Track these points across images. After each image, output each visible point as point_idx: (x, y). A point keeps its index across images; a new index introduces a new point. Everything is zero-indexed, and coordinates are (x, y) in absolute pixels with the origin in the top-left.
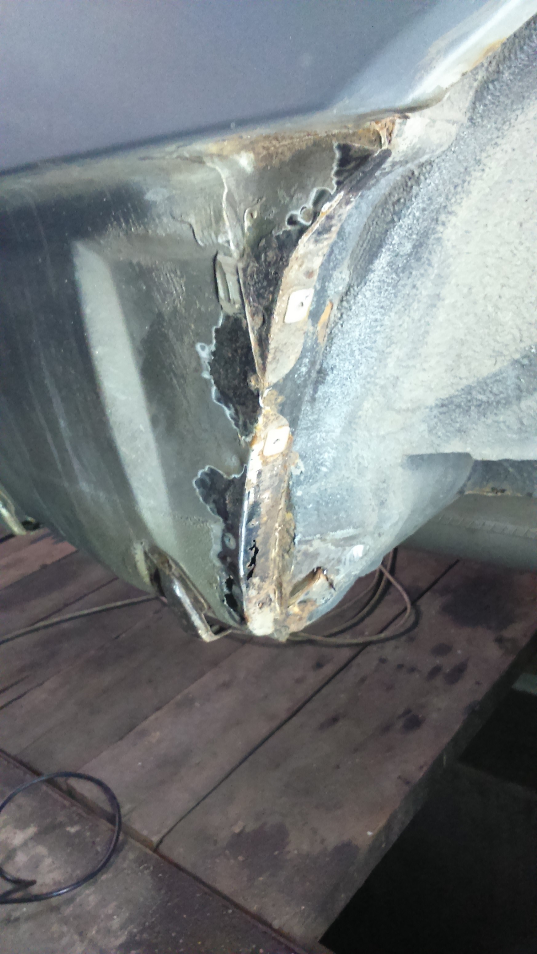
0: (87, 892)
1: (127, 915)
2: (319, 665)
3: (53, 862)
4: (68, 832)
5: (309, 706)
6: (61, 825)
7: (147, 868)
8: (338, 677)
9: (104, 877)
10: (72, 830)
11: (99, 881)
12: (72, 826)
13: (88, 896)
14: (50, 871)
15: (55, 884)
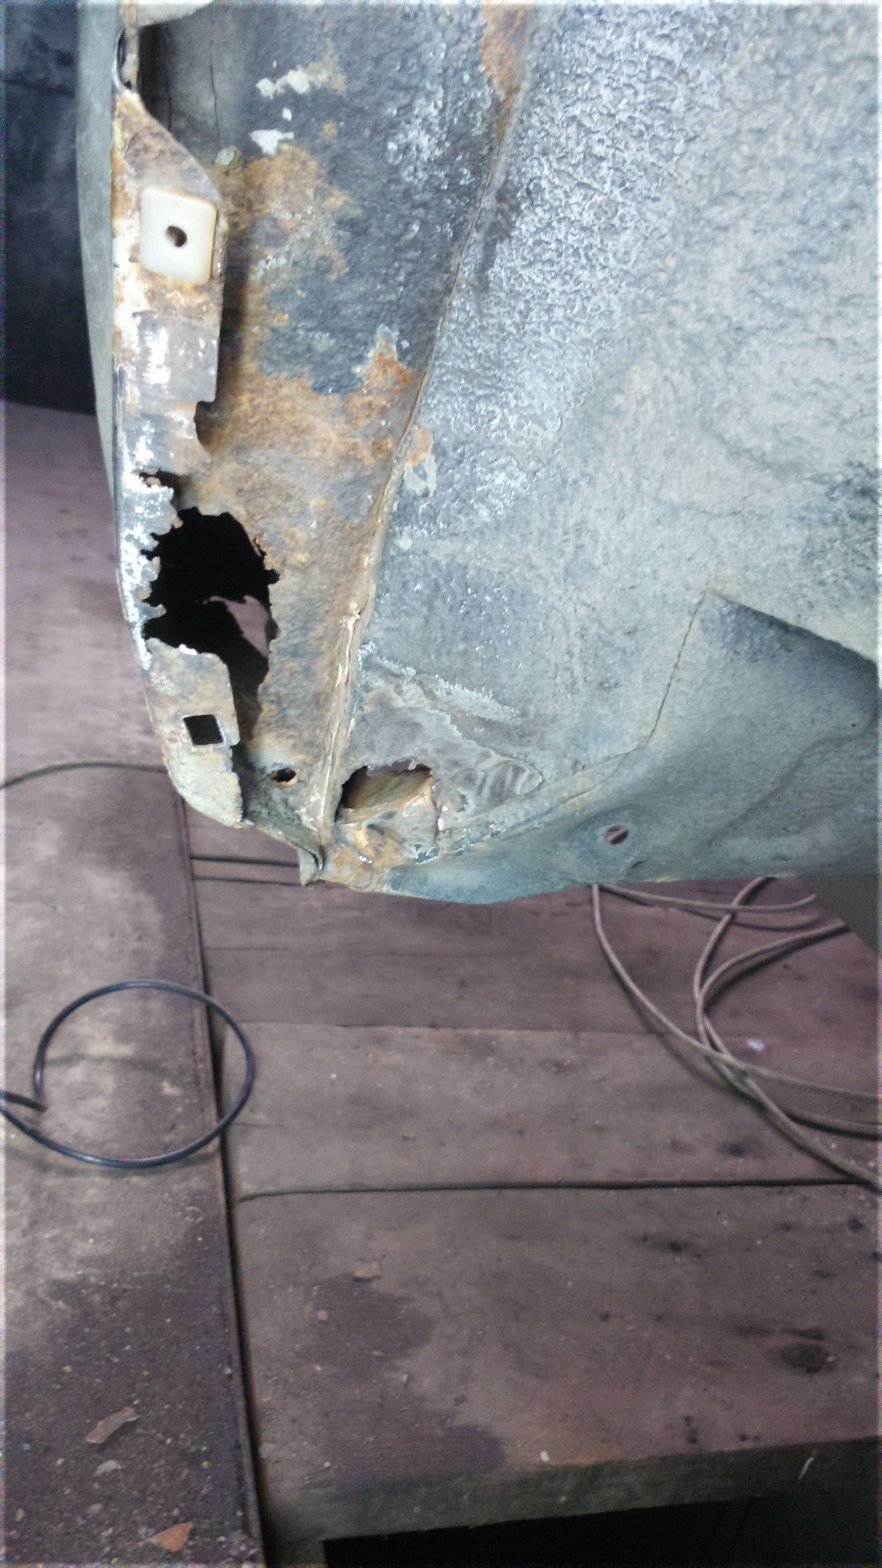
0: (98, 1179)
1: (107, 1251)
2: (736, 1150)
3: (103, 1110)
4: (160, 1089)
5: (656, 1195)
6: (163, 1073)
7: (195, 1215)
8: (749, 1190)
9: (135, 1180)
10: (168, 1089)
11: (125, 1180)
12: (173, 1084)
13: (94, 1185)
14: (89, 1118)
15: (76, 1136)
